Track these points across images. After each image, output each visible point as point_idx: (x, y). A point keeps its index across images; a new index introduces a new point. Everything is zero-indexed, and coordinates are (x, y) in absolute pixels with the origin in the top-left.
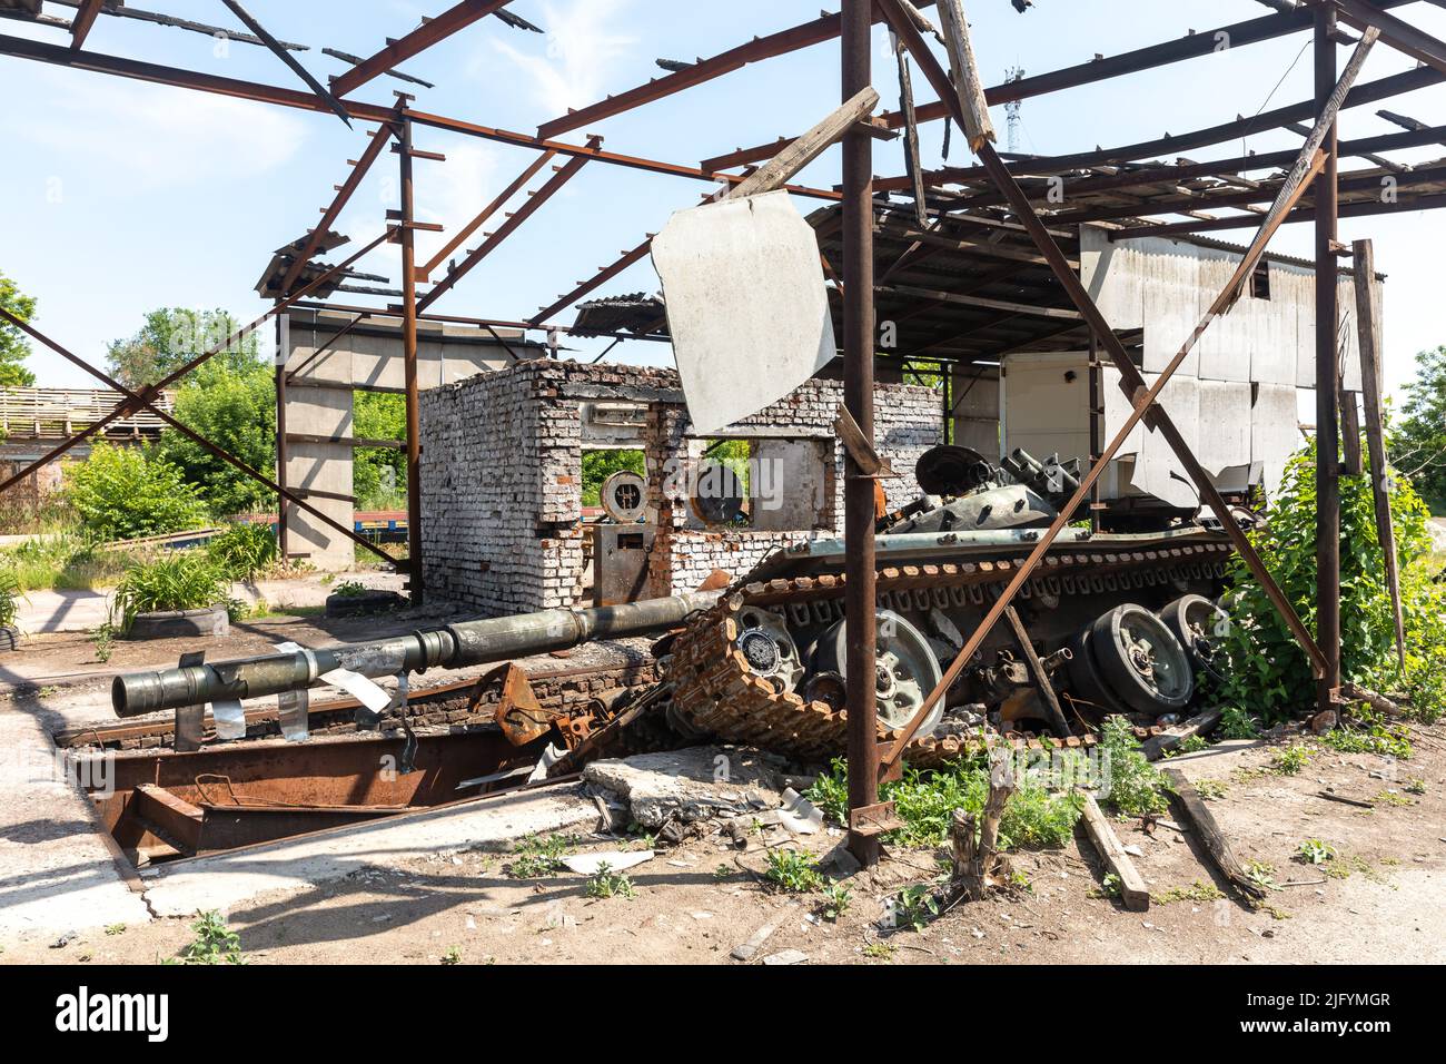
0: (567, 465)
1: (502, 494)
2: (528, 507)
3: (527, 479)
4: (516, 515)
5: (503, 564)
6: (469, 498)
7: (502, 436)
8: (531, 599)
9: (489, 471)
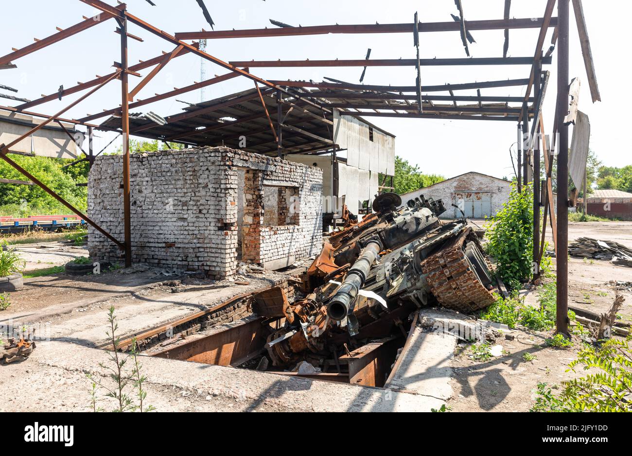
0: (233, 197)
1: (188, 210)
2: (213, 216)
3: (212, 203)
4: (201, 220)
5: (188, 243)
6: (155, 211)
7: (189, 182)
8: (214, 259)
9: (176, 198)
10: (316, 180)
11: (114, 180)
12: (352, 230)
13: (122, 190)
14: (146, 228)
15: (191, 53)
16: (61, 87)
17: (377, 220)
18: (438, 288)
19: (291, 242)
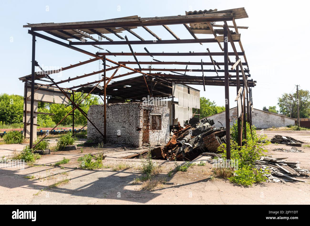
0: (142, 119)
1: (126, 124)
2: (135, 126)
3: (135, 121)
4: (130, 127)
5: (126, 135)
6: (113, 125)
7: (126, 114)
8: (135, 141)
9: (121, 120)
10: (167, 112)
11: (98, 114)
12: (182, 131)
13: (103, 117)
14: (110, 130)
15: (122, 67)
16: (69, 78)
17: (190, 127)
18: (208, 145)
19: (159, 136)
